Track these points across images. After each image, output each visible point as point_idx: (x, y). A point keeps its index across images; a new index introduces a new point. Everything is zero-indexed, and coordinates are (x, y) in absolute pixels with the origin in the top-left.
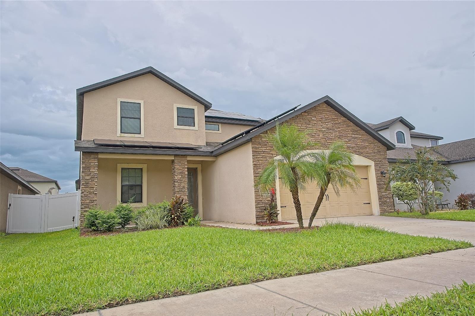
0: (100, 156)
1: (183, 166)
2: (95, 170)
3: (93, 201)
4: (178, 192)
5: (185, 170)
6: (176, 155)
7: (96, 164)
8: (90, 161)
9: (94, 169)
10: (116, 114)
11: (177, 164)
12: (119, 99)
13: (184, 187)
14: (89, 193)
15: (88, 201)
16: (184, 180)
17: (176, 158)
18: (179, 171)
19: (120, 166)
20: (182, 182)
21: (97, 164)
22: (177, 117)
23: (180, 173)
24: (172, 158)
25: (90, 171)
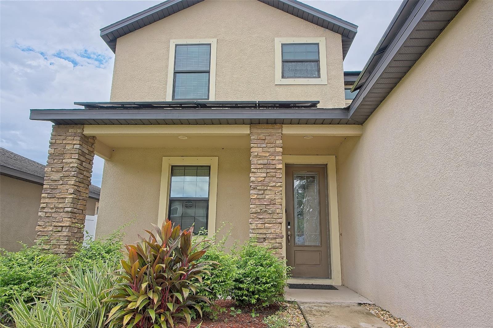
0: (89, 131)
1: (272, 150)
2: (73, 160)
3: (60, 229)
4: (256, 213)
5: (277, 158)
6: (252, 123)
7: (75, 146)
8: (64, 142)
9: (71, 158)
10: (167, 67)
11: (256, 145)
12: (174, 40)
13: (272, 202)
14: (54, 211)
15: (51, 228)
16: (274, 184)
17: (255, 131)
18: (261, 162)
19: (167, 163)
20: (268, 188)
21: (78, 146)
22: (283, 61)
23: (262, 166)
24: (245, 130)
25: (62, 162)
